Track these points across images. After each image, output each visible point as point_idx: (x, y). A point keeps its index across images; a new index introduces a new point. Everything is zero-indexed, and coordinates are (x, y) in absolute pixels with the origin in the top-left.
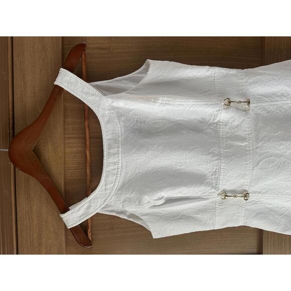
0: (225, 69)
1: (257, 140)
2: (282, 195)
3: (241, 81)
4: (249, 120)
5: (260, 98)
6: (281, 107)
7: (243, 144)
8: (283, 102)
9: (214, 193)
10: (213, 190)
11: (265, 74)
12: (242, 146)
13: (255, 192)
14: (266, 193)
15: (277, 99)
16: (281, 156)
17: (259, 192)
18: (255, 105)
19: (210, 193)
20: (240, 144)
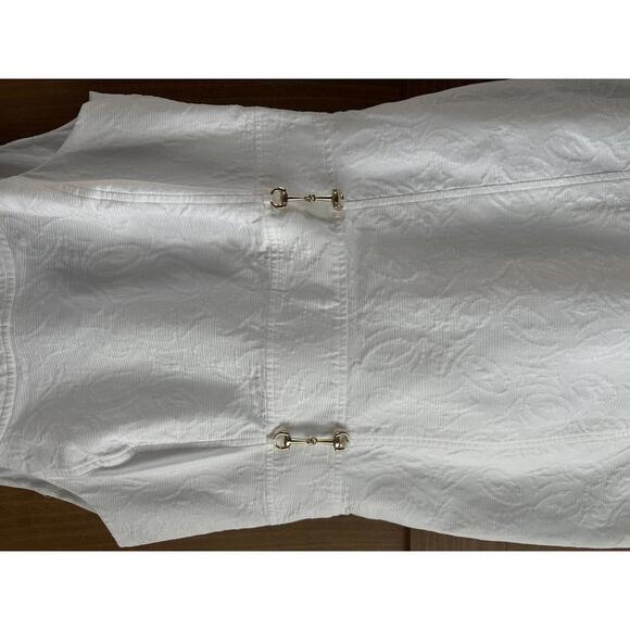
0: (283, 112)
1: (362, 294)
2: (438, 436)
3: (321, 142)
4: (342, 244)
5: (376, 188)
6: (428, 209)
7: (326, 307)
8: (433, 197)
9: (256, 431)
10: (252, 426)
11: (382, 123)
12: (323, 311)
13: (366, 430)
14: (392, 431)
15: (419, 187)
16: (420, 336)
17: (377, 430)
18: (359, 206)
19: (246, 432)
20: (320, 307)
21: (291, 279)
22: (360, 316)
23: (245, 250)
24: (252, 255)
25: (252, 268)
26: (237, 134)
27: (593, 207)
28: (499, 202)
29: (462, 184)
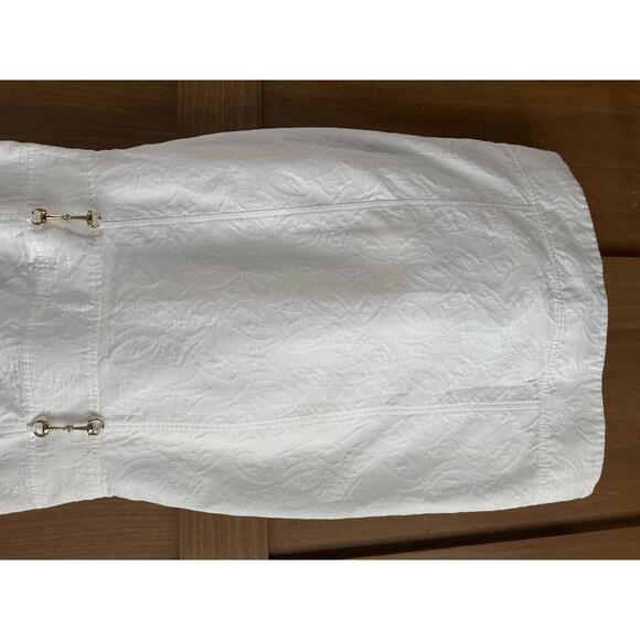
1: (113, 299)
2: (184, 421)
3: (86, 174)
4: (98, 256)
5: (132, 211)
6: (177, 230)
7: (83, 310)
8: (181, 220)
9: (16, 420)
10: (11, 415)
11: (136, 159)
12: (80, 313)
13: (121, 418)
14: (142, 419)
15: (169, 212)
17: (131, 417)
18: (117, 226)
19: (6, 421)
20: (77, 310)
21: (55, 286)
22: (111, 317)
23: (17, 261)
24: (22, 266)
25: (22, 277)
26: (12, 165)
27: (311, 232)
28: (235, 226)
29: (205, 211)
